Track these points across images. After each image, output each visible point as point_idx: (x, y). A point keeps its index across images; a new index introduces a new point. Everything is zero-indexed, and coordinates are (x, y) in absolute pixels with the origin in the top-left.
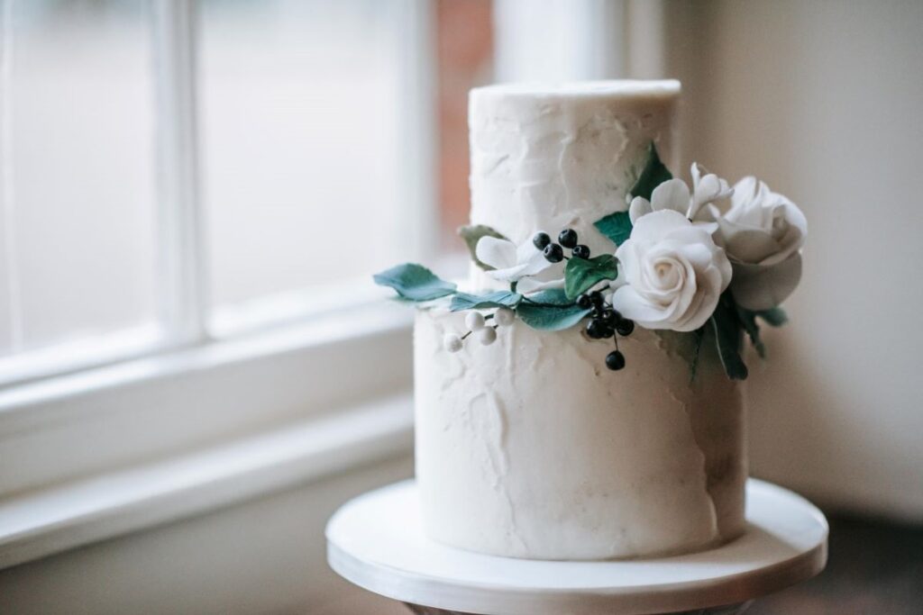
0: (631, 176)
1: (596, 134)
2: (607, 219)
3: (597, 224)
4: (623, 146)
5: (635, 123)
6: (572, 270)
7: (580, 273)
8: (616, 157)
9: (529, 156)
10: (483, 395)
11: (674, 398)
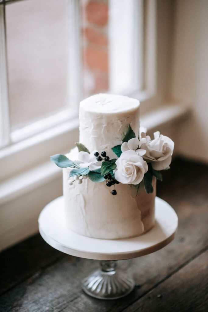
0: (123, 135)
1: (113, 124)
2: (115, 147)
3: (112, 149)
4: (121, 127)
5: (124, 120)
6: (103, 167)
7: (105, 168)
8: (118, 130)
9: (93, 129)
10: (79, 194)
11: (132, 198)
